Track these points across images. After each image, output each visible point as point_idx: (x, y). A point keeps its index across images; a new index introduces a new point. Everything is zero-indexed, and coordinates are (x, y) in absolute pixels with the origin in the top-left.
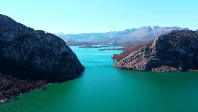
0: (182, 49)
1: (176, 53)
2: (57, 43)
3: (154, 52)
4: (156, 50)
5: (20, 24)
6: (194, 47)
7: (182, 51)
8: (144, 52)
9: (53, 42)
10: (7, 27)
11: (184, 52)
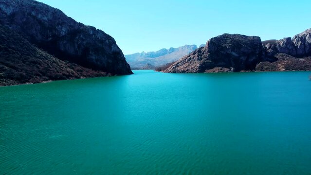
0: (234, 51)
1: (228, 56)
2: (107, 41)
3: (207, 55)
4: (209, 52)
5: (70, 18)
6: (246, 51)
7: (234, 54)
8: (196, 55)
9: (104, 39)
10: (60, 20)
11: (236, 55)
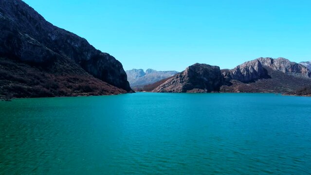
0: (205, 77)
1: (202, 80)
2: (117, 65)
3: (187, 79)
4: (188, 77)
6: (212, 77)
7: (205, 79)
8: (179, 78)
9: (115, 64)
10: (86, 48)
11: (207, 80)
